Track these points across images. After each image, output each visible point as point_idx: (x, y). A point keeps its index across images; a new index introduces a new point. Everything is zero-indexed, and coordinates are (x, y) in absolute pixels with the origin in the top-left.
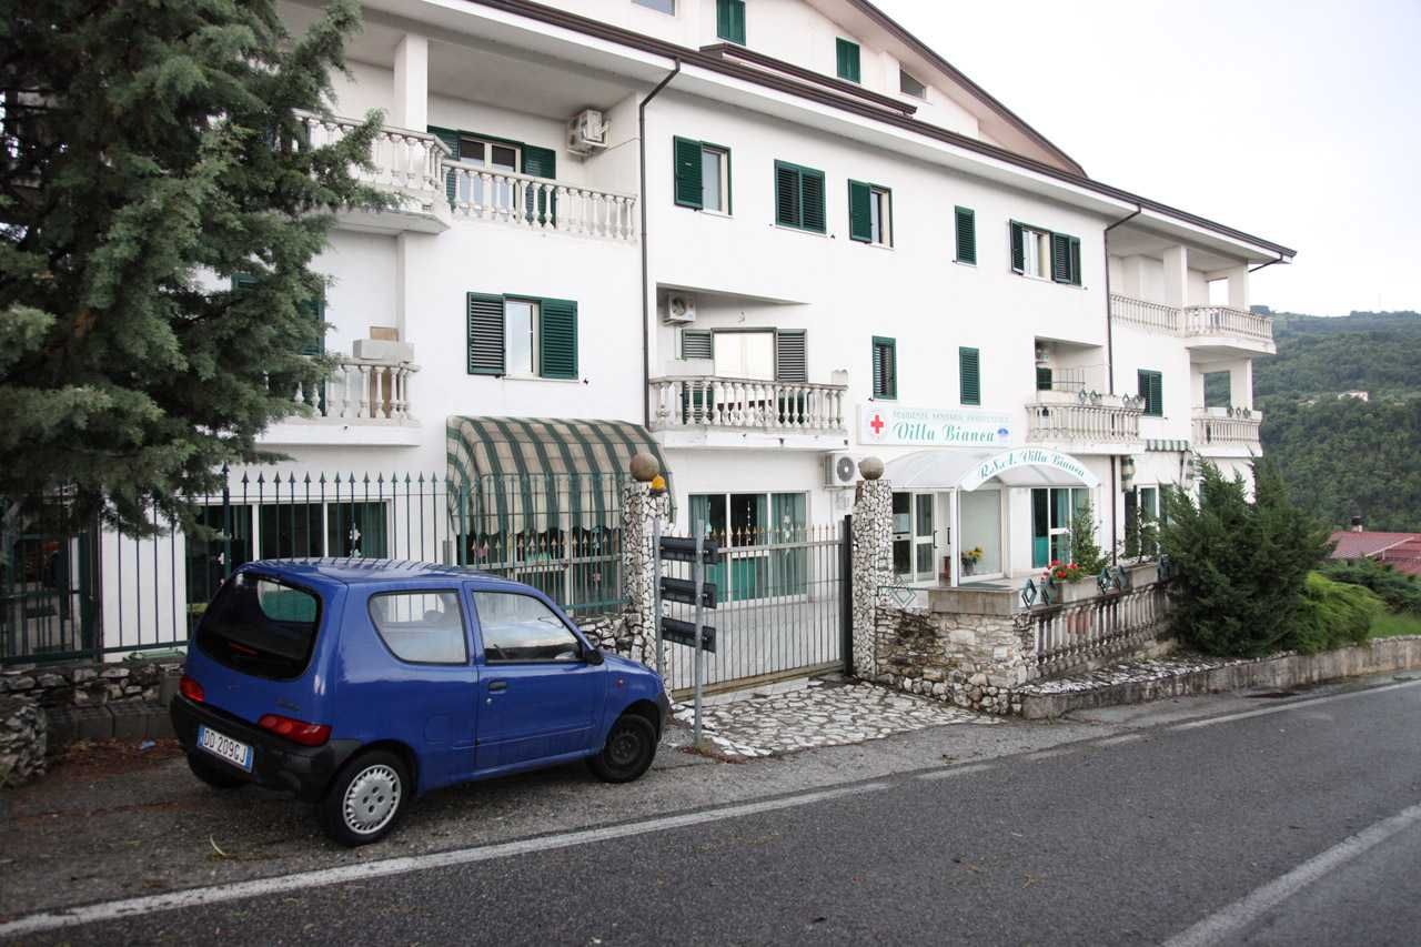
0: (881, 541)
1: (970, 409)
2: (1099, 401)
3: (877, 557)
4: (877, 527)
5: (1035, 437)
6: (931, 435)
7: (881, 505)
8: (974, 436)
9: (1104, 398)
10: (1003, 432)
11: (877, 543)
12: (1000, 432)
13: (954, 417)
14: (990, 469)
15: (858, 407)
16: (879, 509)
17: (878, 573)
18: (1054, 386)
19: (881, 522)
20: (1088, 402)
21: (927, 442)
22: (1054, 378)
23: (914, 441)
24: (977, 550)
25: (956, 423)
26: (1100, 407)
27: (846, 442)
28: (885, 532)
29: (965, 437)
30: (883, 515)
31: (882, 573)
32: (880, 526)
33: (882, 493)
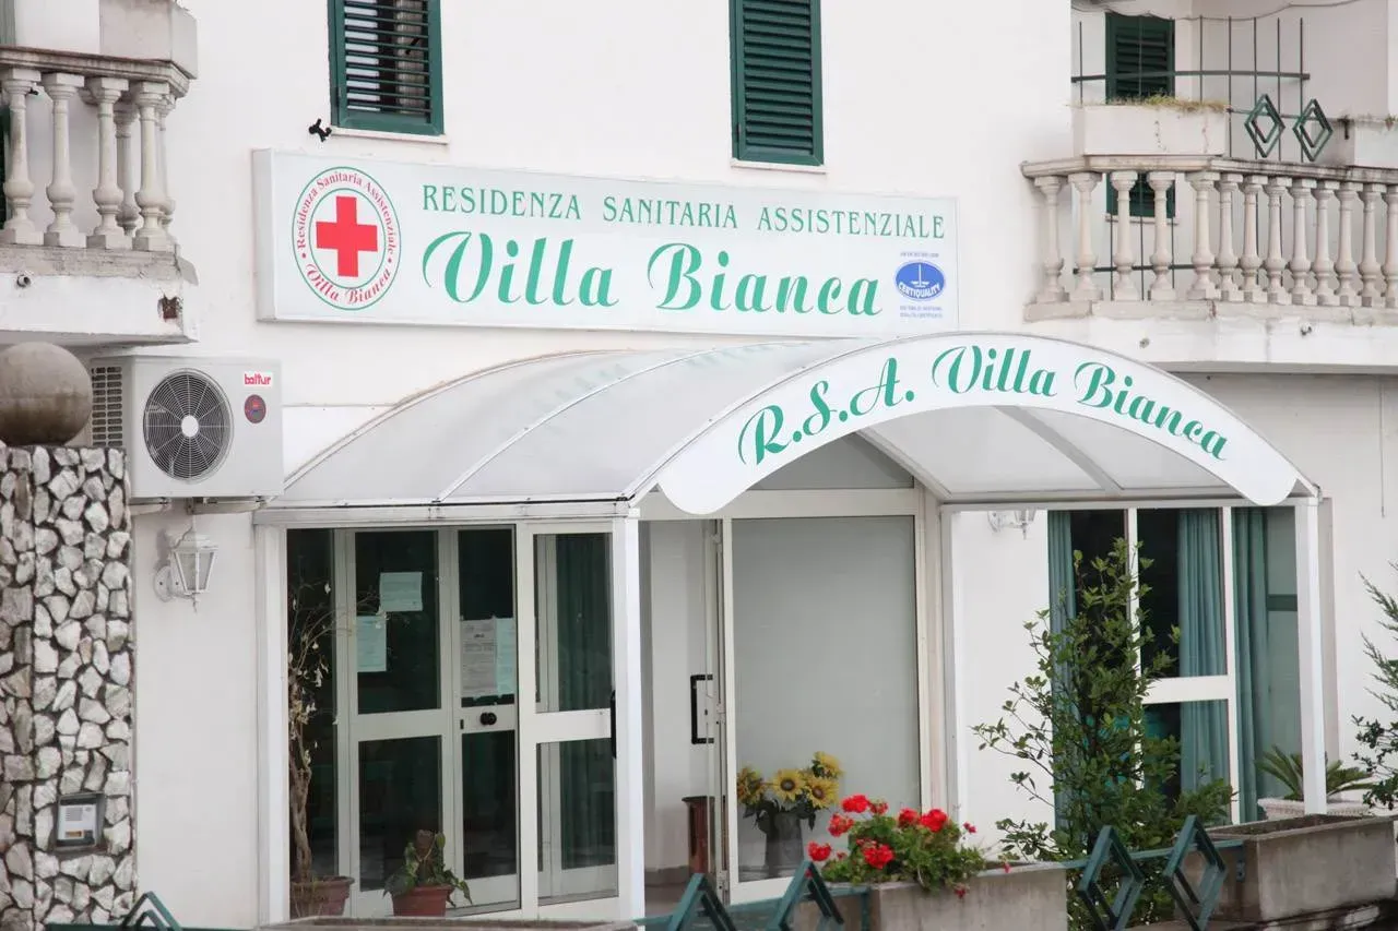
0: (68, 722)
1: (779, 180)
2: (1335, 147)
3: (45, 794)
4: (46, 658)
5: (1065, 297)
6: (597, 287)
7: (69, 557)
8: (792, 292)
9: (1358, 133)
10: (921, 276)
11: (45, 728)
12: (907, 275)
13: (703, 214)
14: (792, 424)
15: (258, 162)
16: (62, 579)
17: (48, 864)
18: (1184, 87)
19: (70, 634)
20: (1289, 150)
21: (575, 314)
22: (1185, 55)
23: (518, 312)
24: (817, 770)
25: (709, 242)
26: (1342, 173)
27: (170, 308)
28: (91, 682)
29: (750, 294)
30: (83, 604)
31: (71, 867)
32: (63, 652)
33: (74, 507)
